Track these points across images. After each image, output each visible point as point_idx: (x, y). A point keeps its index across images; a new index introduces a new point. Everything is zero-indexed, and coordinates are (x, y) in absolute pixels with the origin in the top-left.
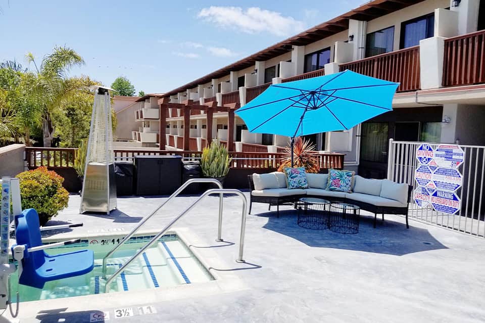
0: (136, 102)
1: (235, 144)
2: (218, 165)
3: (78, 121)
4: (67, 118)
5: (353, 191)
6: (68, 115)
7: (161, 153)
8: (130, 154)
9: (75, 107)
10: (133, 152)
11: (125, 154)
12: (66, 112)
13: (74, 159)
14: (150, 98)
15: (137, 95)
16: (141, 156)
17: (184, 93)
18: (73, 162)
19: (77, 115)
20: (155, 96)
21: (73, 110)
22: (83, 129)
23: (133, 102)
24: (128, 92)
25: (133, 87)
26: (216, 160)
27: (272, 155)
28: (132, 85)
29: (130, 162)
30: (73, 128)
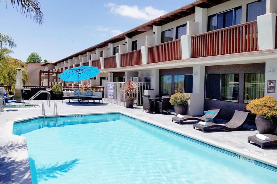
0: (41, 66)
1: (66, 84)
2: (58, 90)
3: (11, 77)
4: (7, 76)
5: (92, 95)
6: (8, 75)
7: (40, 87)
8: (29, 87)
9: (11, 72)
10: (30, 87)
11: (27, 87)
12: (7, 74)
13: (11, 89)
14: (48, 64)
15: (43, 62)
16: (33, 88)
17: (72, 60)
18: (11, 90)
19: (11, 75)
20: (50, 64)
21: (10, 73)
22: (13, 80)
23: (39, 66)
24: (37, 61)
25: (41, 58)
26: (57, 89)
27: (73, 87)
28: (40, 56)
29: (29, 89)
30: (10, 80)
